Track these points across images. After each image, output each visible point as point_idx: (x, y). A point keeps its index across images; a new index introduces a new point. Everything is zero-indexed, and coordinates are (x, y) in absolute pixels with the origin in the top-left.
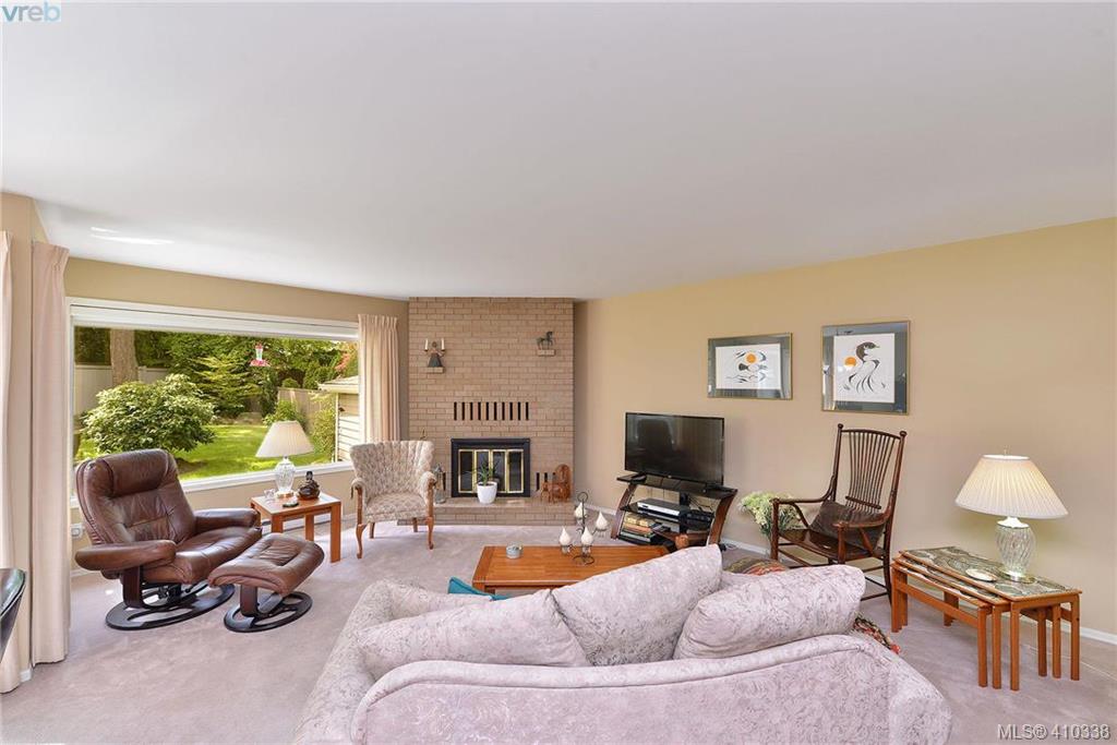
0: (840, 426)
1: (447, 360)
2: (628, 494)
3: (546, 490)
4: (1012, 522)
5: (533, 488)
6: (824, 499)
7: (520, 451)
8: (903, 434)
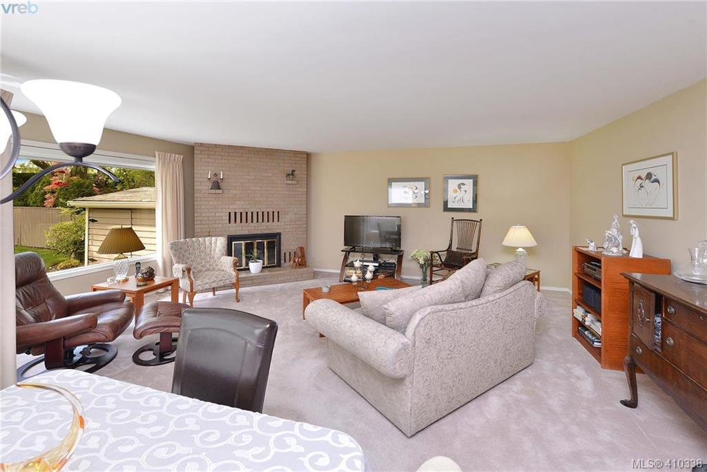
0: (453, 218)
1: (222, 185)
2: (346, 258)
3: (295, 261)
4: (520, 250)
5: (283, 261)
6: (447, 250)
7: (273, 241)
8: (481, 220)
